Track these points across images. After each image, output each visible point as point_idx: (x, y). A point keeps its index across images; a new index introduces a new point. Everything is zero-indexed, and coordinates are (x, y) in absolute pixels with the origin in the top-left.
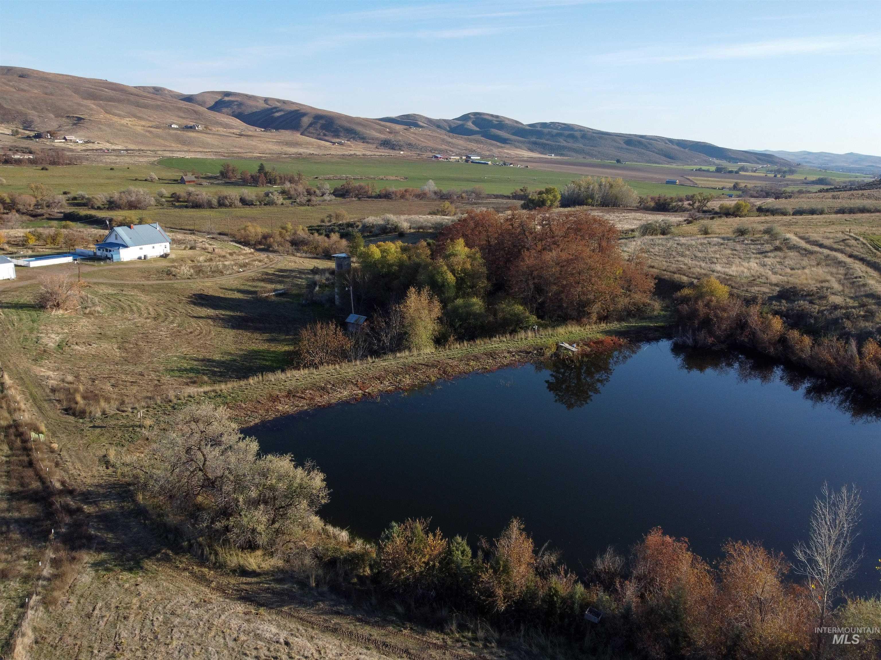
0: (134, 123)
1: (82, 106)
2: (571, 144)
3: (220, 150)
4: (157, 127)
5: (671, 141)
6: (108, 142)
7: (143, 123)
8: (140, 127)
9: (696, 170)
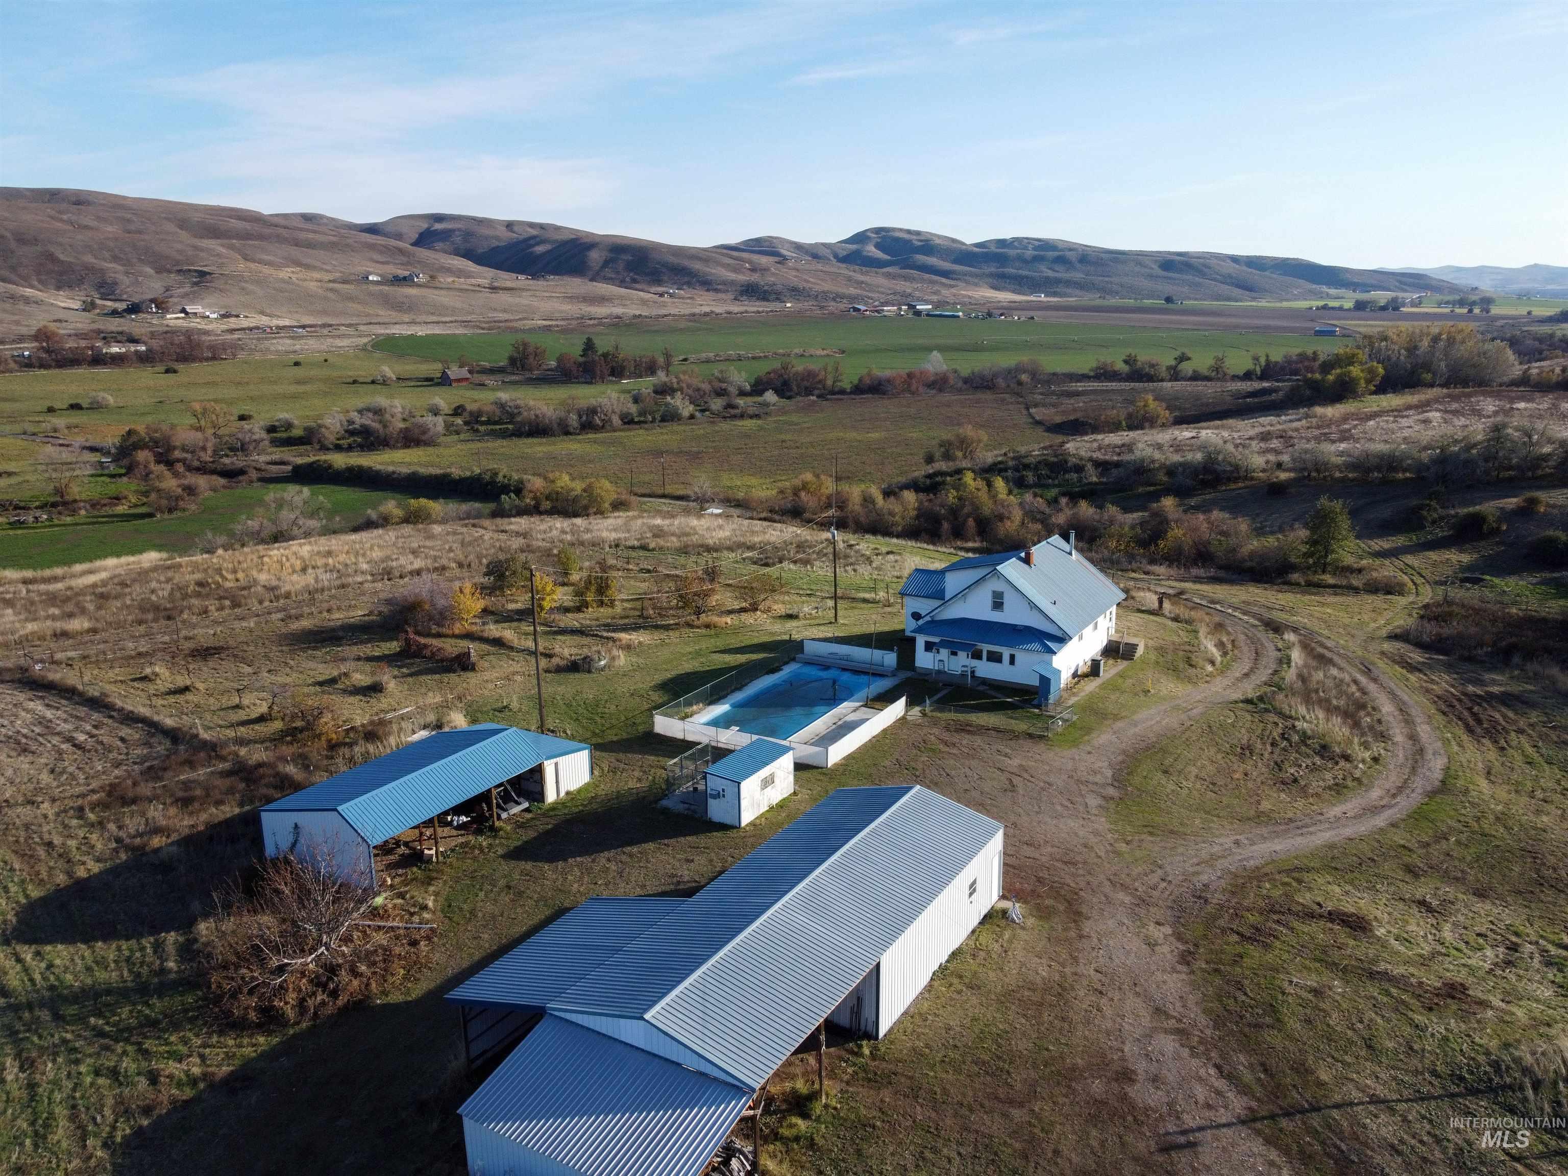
0: (301, 276)
1: (202, 250)
2: (1062, 274)
3: (469, 318)
4: (345, 282)
5: (1235, 259)
6: (262, 313)
7: (316, 275)
8: (315, 283)
9: (1318, 308)
